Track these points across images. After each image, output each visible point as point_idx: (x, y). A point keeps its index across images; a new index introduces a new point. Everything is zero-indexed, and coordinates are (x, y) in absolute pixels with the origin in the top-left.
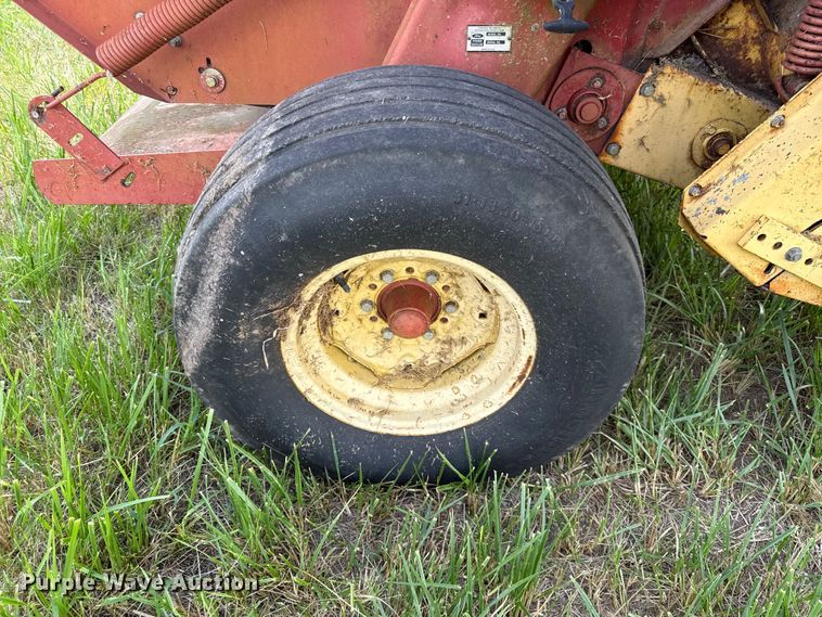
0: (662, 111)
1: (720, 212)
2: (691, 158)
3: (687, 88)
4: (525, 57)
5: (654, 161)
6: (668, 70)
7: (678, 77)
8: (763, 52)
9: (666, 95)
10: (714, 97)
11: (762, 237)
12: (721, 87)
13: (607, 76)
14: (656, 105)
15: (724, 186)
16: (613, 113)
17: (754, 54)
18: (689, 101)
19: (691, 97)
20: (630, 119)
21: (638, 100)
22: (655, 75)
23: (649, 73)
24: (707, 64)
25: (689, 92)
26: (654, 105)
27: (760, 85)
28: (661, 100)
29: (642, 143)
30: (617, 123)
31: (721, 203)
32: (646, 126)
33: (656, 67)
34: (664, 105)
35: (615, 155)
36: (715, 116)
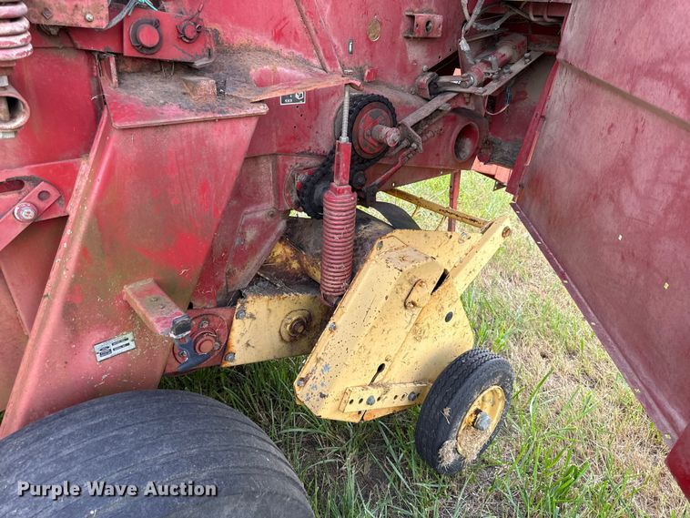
0: (254, 322)
1: (323, 396)
2: (282, 339)
3: (265, 303)
4: (150, 346)
5: (259, 351)
6: (250, 299)
7: (258, 300)
8: (300, 262)
9: (254, 313)
10: (284, 302)
11: (352, 401)
12: (285, 295)
13: (210, 317)
14: (250, 320)
15: (317, 375)
16: (222, 336)
17: (295, 265)
18: (270, 310)
19: (270, 307)
20: (235, 336)
21: (236, 323)
22: (243, 305)
23: (239, 305)
24: (272, 284)
25: (268, 305)
26: (248, 321)
27: (304, 279)
28: (252, 316)
29: (248, 345)
30: (227, 341)
31: (320, 389)
32: (247, 335)
33: (241, 300)
34: (255, 318)
35: (232, 360)
36: (287, 312)
